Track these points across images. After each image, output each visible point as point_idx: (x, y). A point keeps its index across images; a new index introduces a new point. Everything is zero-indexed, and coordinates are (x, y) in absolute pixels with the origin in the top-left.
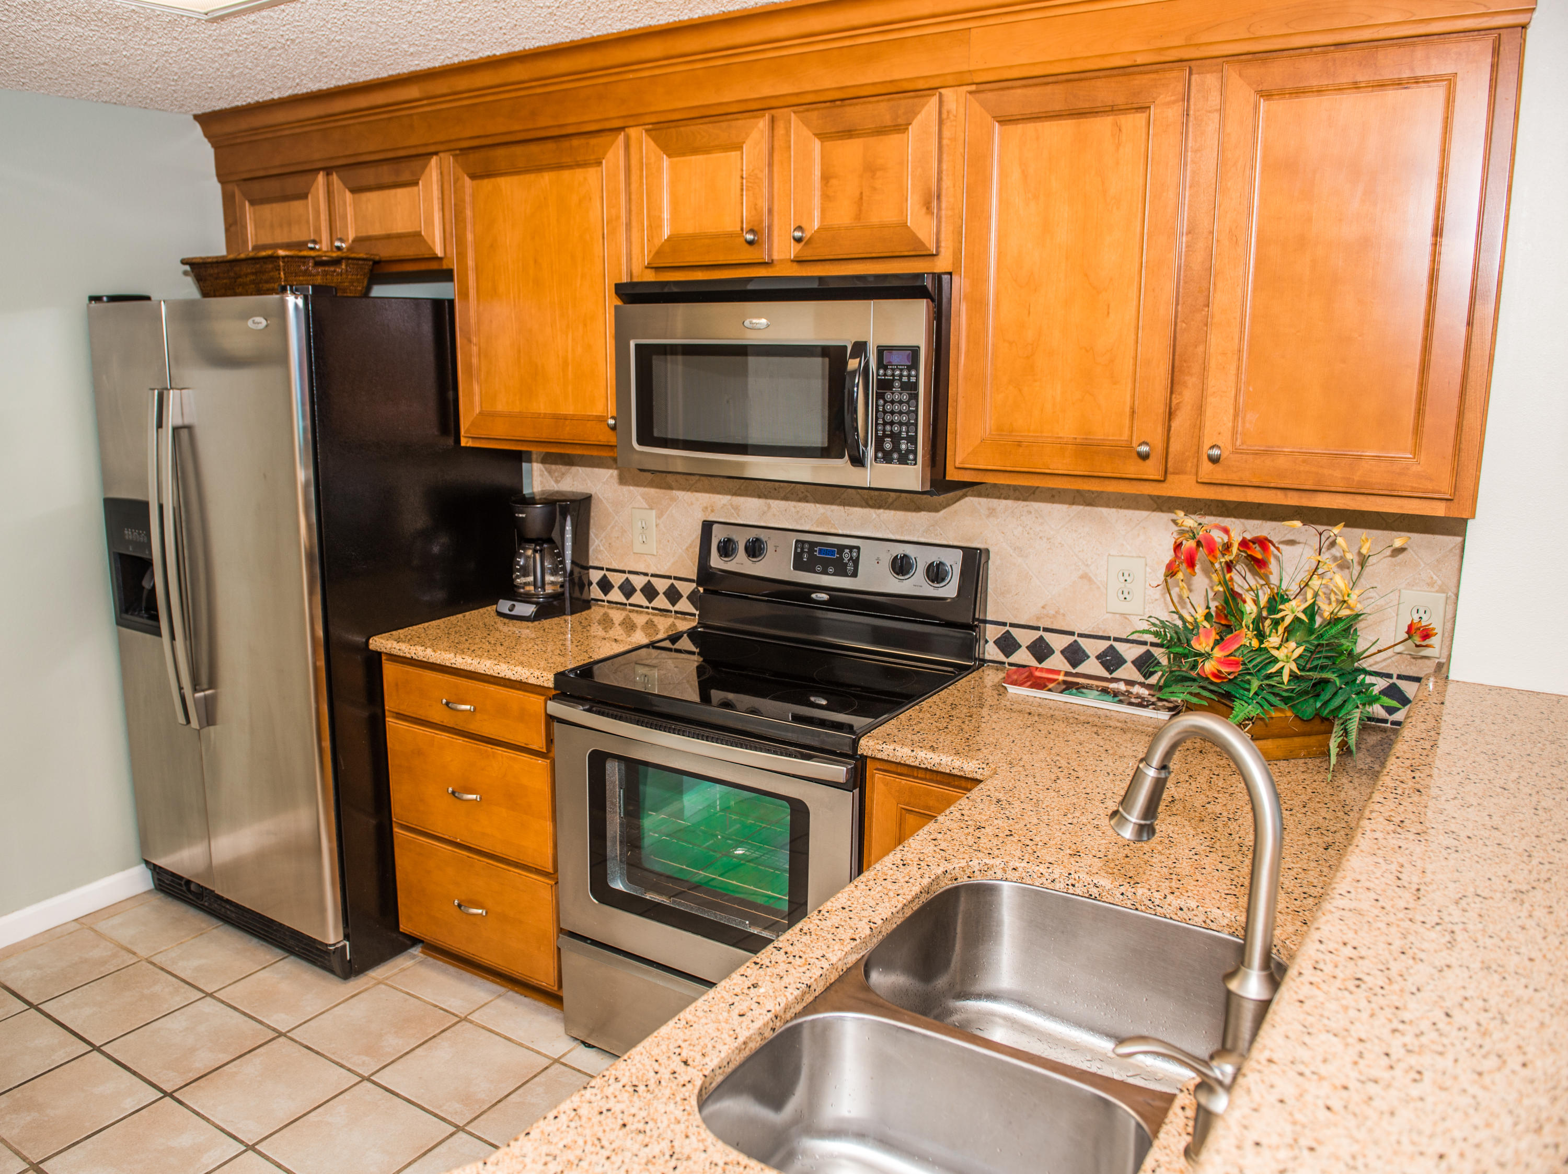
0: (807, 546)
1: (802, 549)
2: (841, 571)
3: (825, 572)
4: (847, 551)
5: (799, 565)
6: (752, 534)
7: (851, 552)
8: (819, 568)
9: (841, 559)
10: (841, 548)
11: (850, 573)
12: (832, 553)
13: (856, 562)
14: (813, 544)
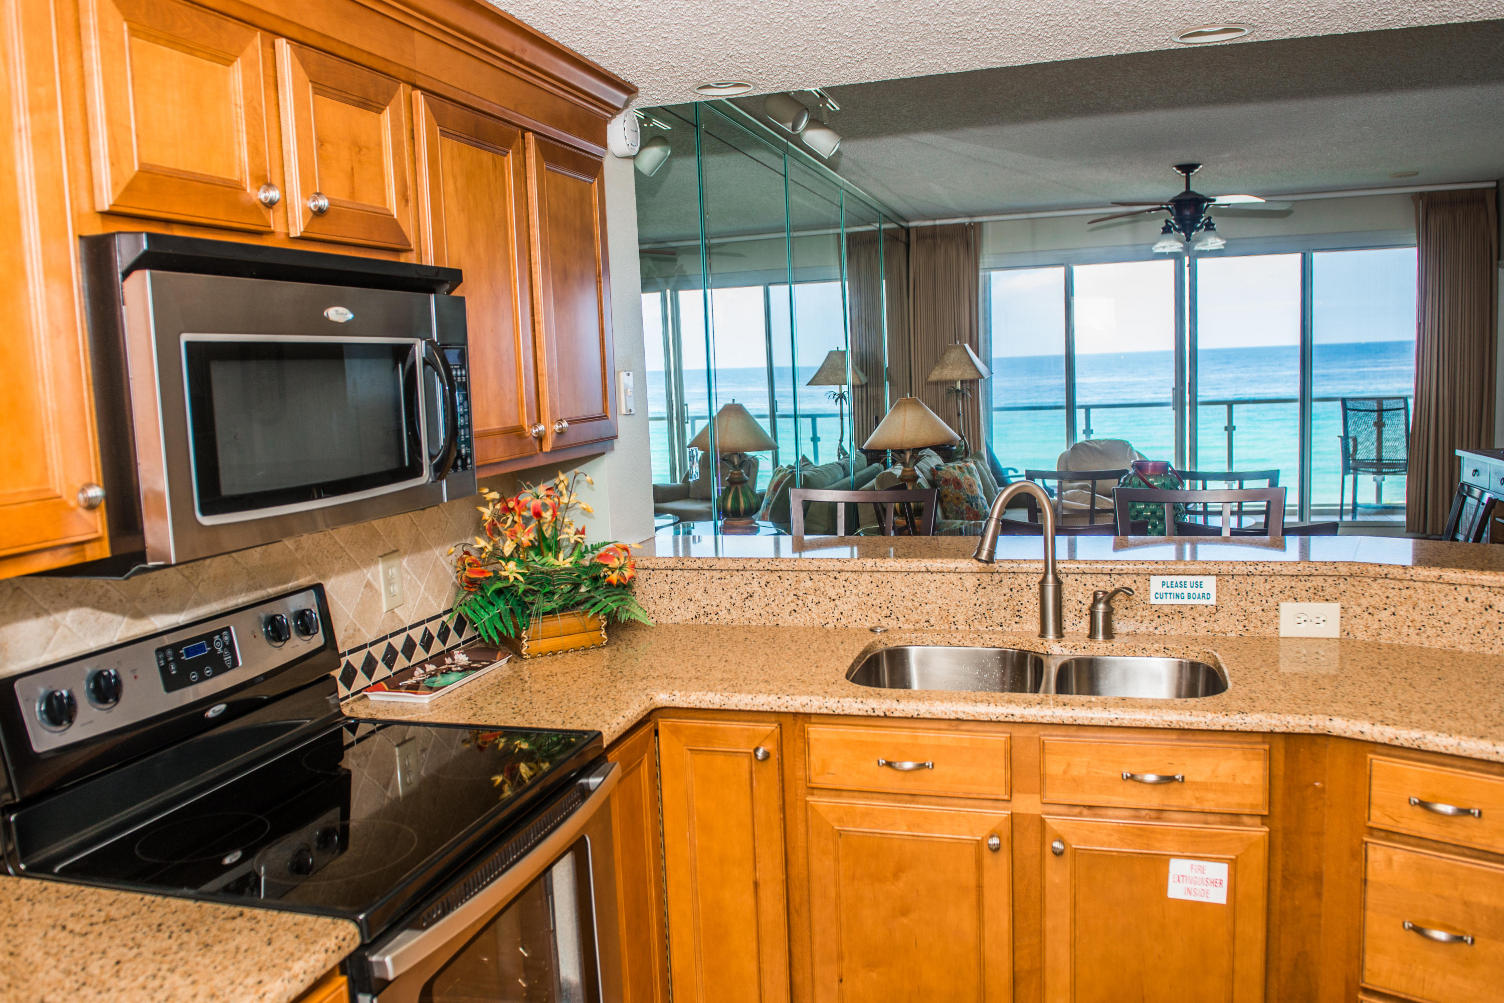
0: (169, 652)
1: (165, 659)
2: (220, 668)
3: (203, 678)
4: (217, 637)
5: (171, 683)
6: (88, 668)
7: (221, 637)
8: (194, 676)
9: (214, 651)
10: (209, 637)
11: (229, 665)
12: (201, 648)
13: (230, 647)
14: (176, 647)
